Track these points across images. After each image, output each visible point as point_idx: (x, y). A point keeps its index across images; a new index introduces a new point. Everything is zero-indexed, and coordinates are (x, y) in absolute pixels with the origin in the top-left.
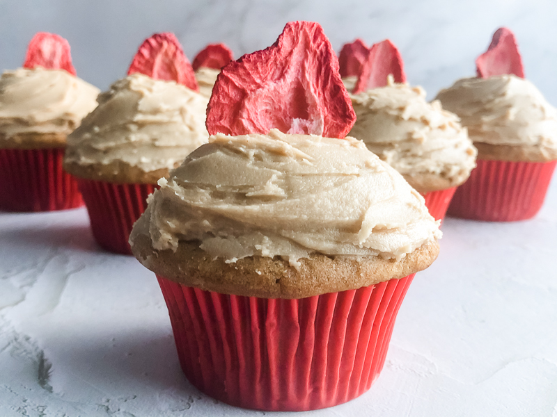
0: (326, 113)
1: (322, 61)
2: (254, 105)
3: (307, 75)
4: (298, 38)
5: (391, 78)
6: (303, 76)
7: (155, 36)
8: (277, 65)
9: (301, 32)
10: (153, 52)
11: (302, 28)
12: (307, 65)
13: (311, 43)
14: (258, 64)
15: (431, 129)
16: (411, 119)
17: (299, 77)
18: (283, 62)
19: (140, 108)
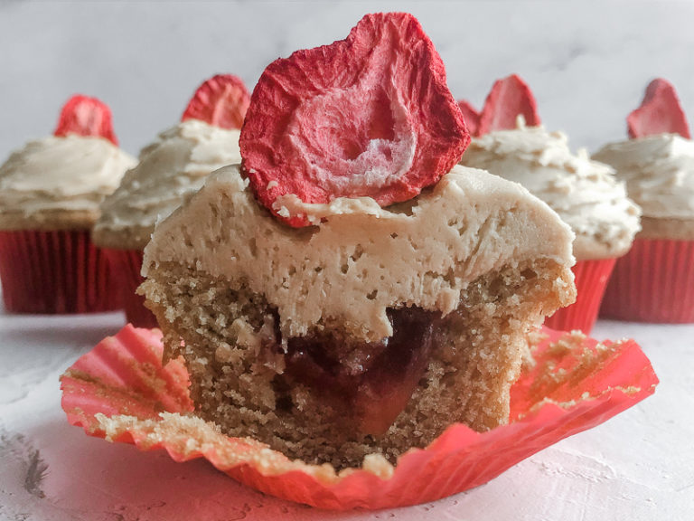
0: (422, 131)
1: (418, 64)
2: (311, 117)
3: (394, 82)
4: (380, 33)
5: (521, 120)
6: (388, 83)
7: (216, 78)
8: (348, 67)
9: (385, 25)
10: (213, 95)
11: (385, 21)
12: (394, 69)
13: (402, 40)
14: (318, 63)
15: (579, 179)
16: (551, 166)
17: (382, 85)
18: (358, 63)
19: (193, 157)
